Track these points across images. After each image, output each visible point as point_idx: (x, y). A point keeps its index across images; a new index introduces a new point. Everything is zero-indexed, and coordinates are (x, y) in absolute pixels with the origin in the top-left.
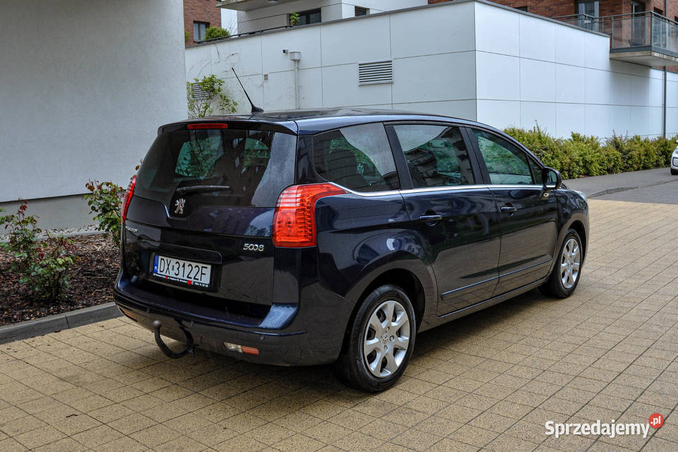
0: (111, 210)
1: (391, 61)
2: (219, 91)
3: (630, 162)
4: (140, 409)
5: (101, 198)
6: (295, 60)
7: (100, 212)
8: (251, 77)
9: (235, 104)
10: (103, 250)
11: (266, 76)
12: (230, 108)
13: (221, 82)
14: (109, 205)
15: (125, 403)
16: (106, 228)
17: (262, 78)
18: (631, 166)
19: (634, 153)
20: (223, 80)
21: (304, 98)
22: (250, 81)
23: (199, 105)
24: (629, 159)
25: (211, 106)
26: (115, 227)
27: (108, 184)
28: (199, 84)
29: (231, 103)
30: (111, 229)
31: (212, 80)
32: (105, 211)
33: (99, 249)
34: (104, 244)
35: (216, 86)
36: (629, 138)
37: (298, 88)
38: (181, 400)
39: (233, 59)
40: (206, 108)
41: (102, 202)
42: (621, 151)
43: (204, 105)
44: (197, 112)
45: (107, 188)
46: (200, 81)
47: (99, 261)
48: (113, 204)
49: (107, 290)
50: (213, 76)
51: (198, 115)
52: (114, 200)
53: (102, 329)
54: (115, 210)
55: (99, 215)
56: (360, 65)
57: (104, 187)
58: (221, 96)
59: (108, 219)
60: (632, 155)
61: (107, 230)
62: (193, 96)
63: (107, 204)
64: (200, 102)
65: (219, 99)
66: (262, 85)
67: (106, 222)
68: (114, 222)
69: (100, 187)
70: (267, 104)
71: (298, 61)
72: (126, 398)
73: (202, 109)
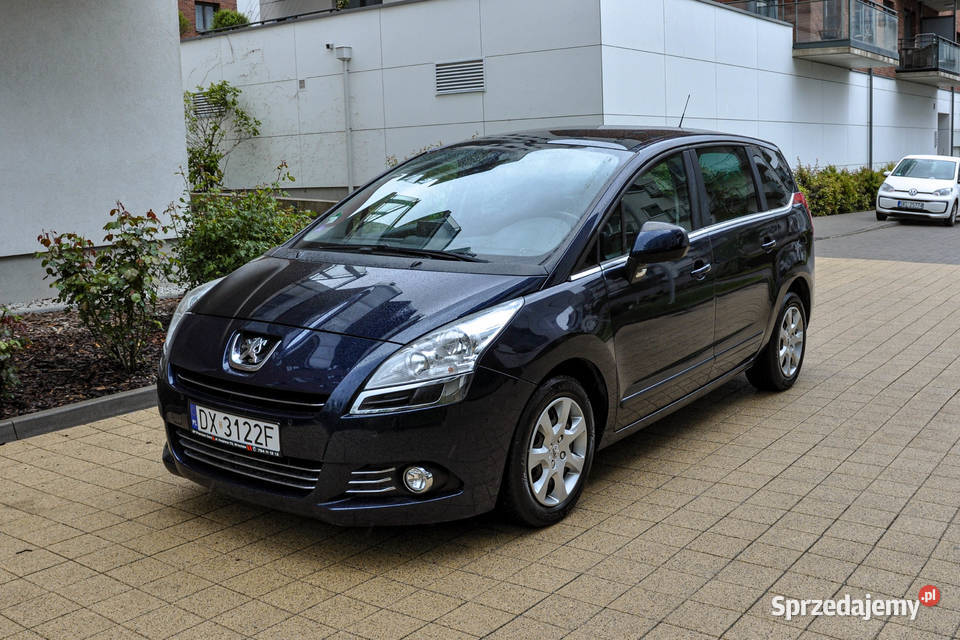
0: (76, 272)
1: (481, 61)
2: (234, 103)
3: (821, 203)
4: (121, 539)
5: (60, 256)
6: (343, 60)
7: (59, 276)
8: (280, 84)
9: (258, 123)
10: (65, 332)
11: (302, 83)
12: (251, 129)
13: (236, 92)
14: (71, 266)
15: (98, 533)
16: (68, 299)
17: (296, 84)
18: (823, 208)
19: (826, 190)
20: (238, 89)
21: (357, 114)
22: (278, 89)
23: (204, 126)
24: (820, 198)
25: (223, 127)
26: (81, 296)
27: (70, 237)
28: (205, 94)
29: (251, 122)
30: (76, 299)
31: (222, 89)
32: (66, 274)
33: (59, 331)
34: (66, 324)
35: (229, 98)
36: (821, 169)
37: (349, 99)
38: (179, 527)
39: (254, 58)
40: (215, 129)
41: (62, 262)
42: (808, 188)
43: (212, 126)
44: (201, 135)
45: (69, 241)
46: (205, 90)
47: (59, 348)
48: (77, 264)
49: (71, 387)
50: (225, 83)
51: (203, 139)
52: (80, 259)
53: (65, 439)
54: (82, 272)
55: (58, 281)
56: (437, 65)
57: (65, 241)
58: (237, 112)
59: (70, 286)
60: (823, 193)
61: (70, 302)
62: (196, 113)
63: (70, 264)
64: (206, 120)
65: (234, 117)
66: (297, 96)
67: (68, 290)
68: (80, 289)
69: (58, 241)
70: (304, 123)
71: (349, 60)
72: (100, 526)
73: (209, 132)
